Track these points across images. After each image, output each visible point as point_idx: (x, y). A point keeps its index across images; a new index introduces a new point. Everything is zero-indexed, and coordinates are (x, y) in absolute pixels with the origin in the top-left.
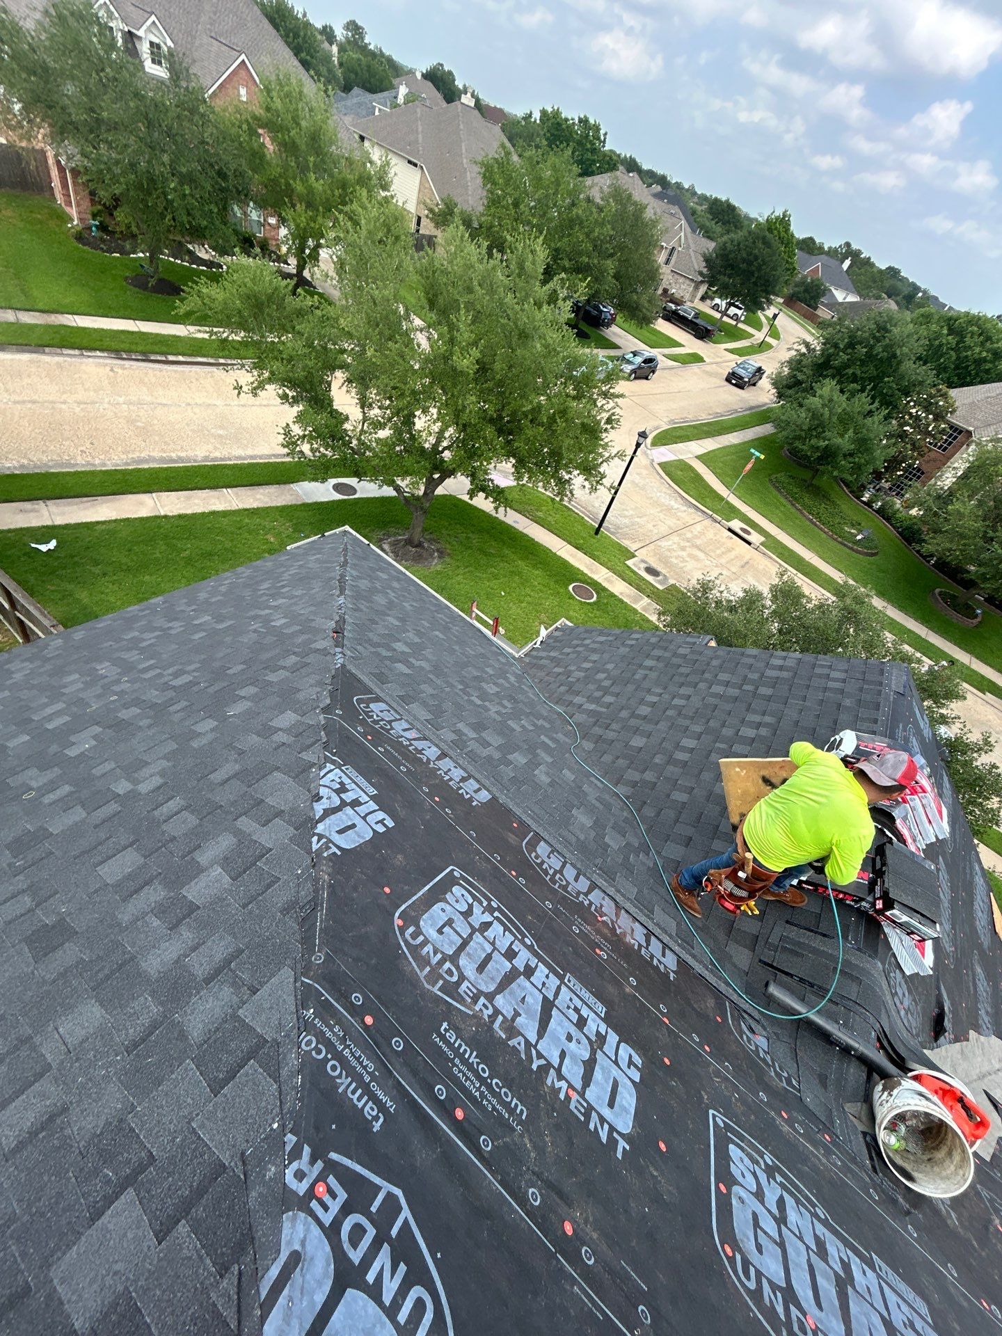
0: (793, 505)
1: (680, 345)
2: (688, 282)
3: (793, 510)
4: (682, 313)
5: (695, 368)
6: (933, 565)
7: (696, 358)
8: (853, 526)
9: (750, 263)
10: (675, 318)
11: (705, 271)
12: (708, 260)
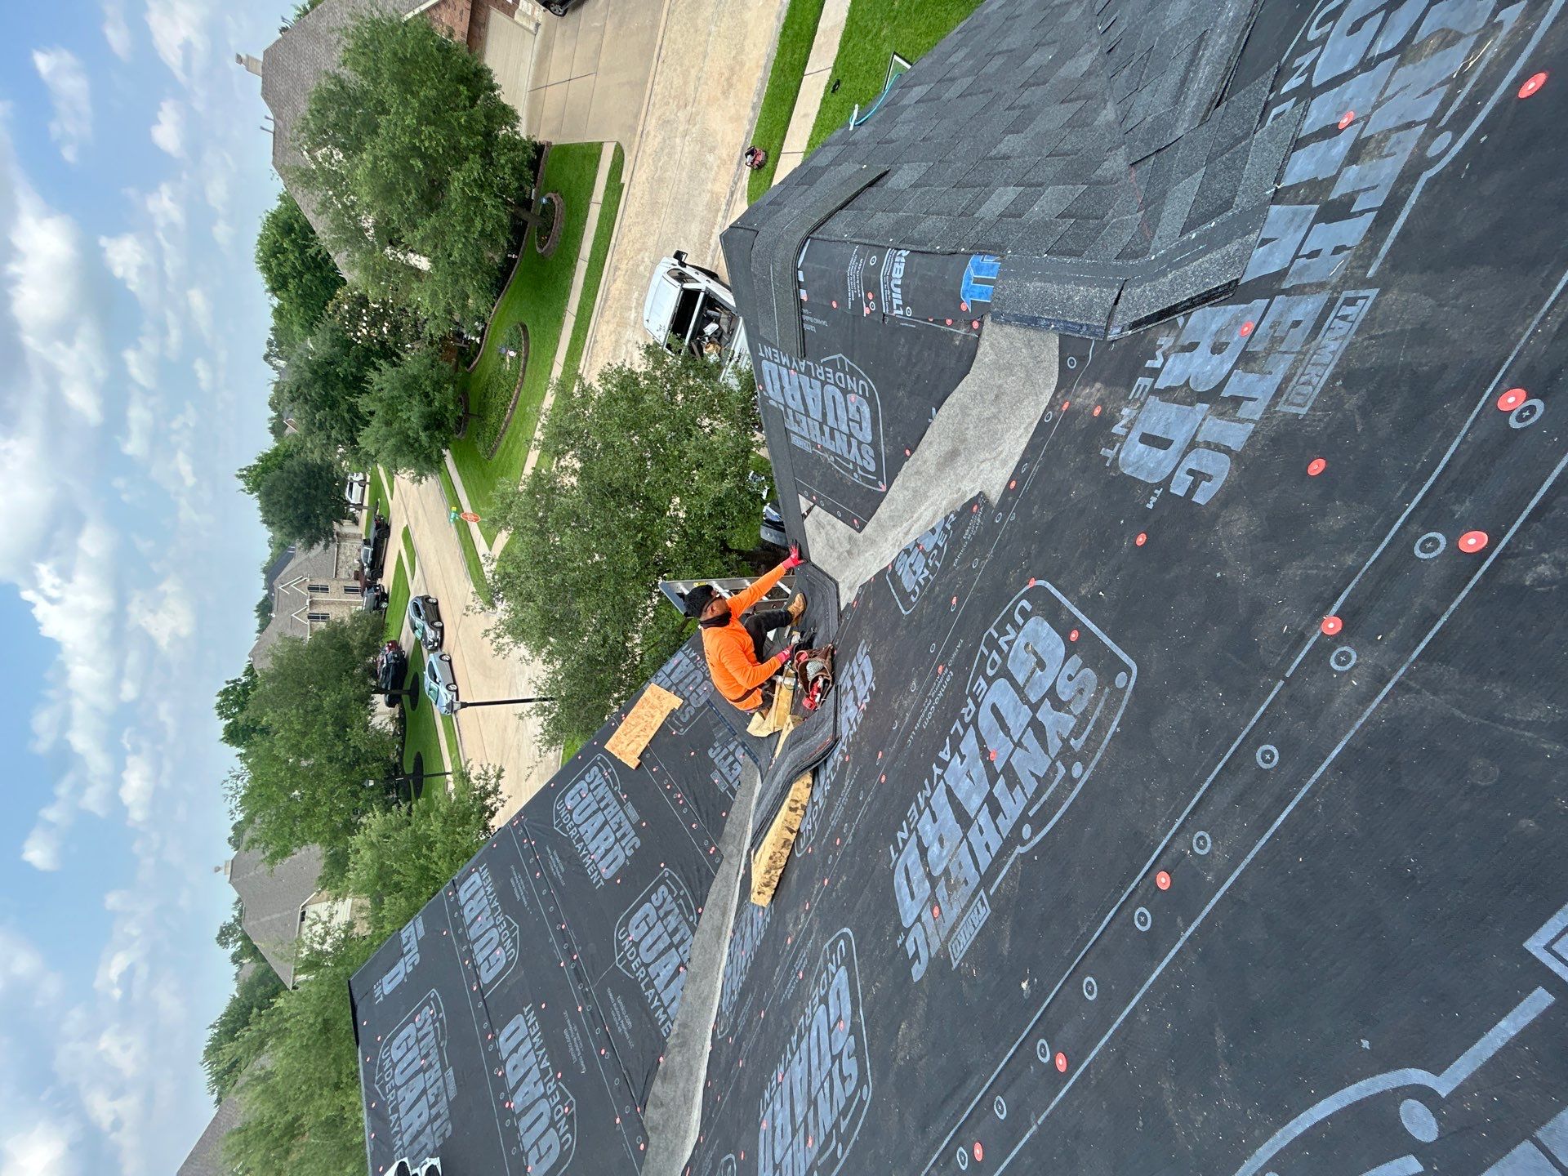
0: (504, 432)
1: (400, 557)
2: (342, 550)
3: (508, 432)
4: (370, 560)
5: (416, 537)
6: (517, 254)
7: (406, 535)
8: (503, 360)
9: (297, 503)
10: (376, 565)
11: (322, 543)
12: (310, 545)
